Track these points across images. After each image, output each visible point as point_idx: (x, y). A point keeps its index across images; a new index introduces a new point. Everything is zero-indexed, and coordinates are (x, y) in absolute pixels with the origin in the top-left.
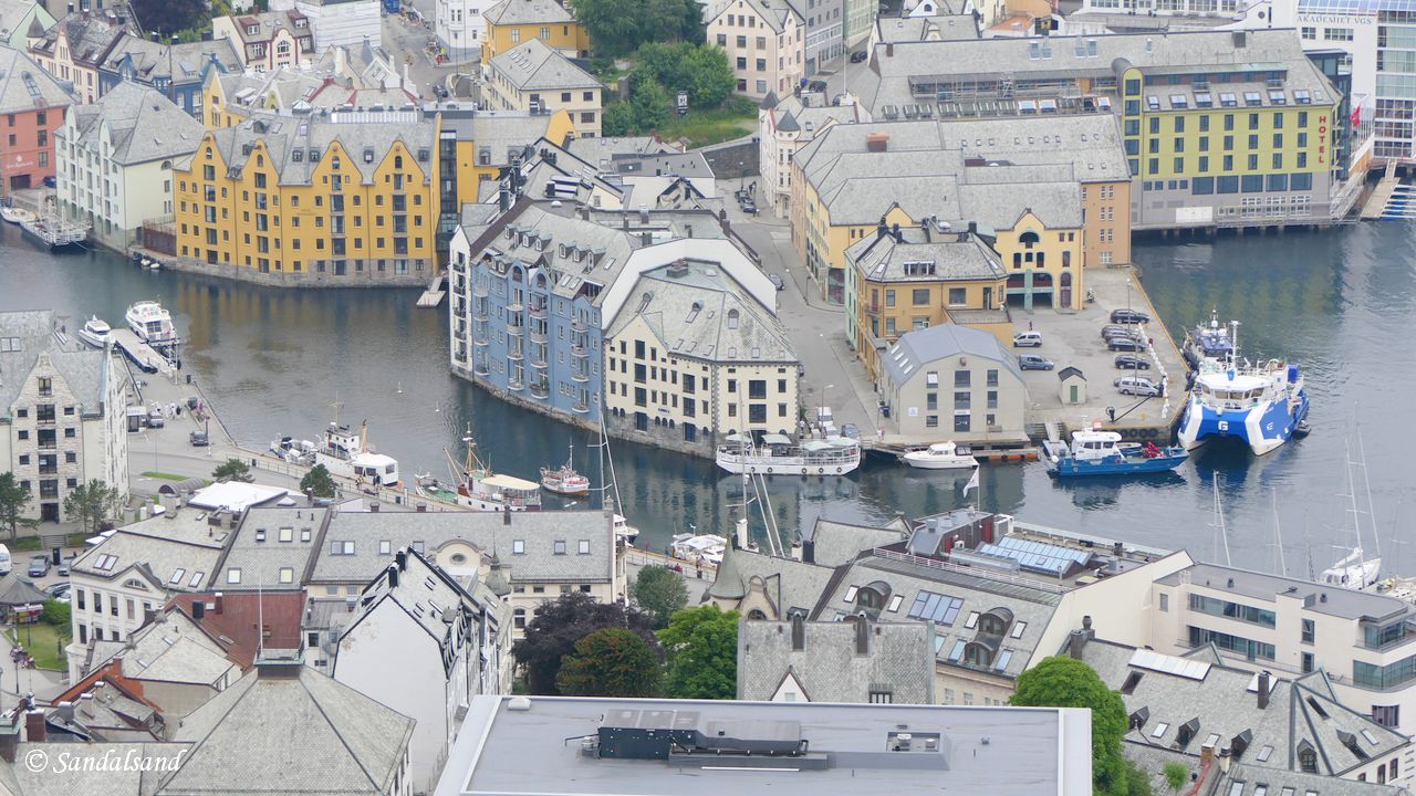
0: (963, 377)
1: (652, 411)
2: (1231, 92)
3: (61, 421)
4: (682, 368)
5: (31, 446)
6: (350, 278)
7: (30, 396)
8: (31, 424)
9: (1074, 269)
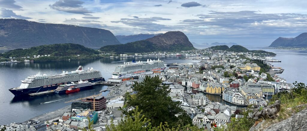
0: (254, 102)
1: (235, 102)
2: (268, 87)
3: (203, 99)
4: (237, 100)
5: (201, 101)
6: (216, 94)
7: (201, 98)
8: (201, 99)
9: (259, 96)
